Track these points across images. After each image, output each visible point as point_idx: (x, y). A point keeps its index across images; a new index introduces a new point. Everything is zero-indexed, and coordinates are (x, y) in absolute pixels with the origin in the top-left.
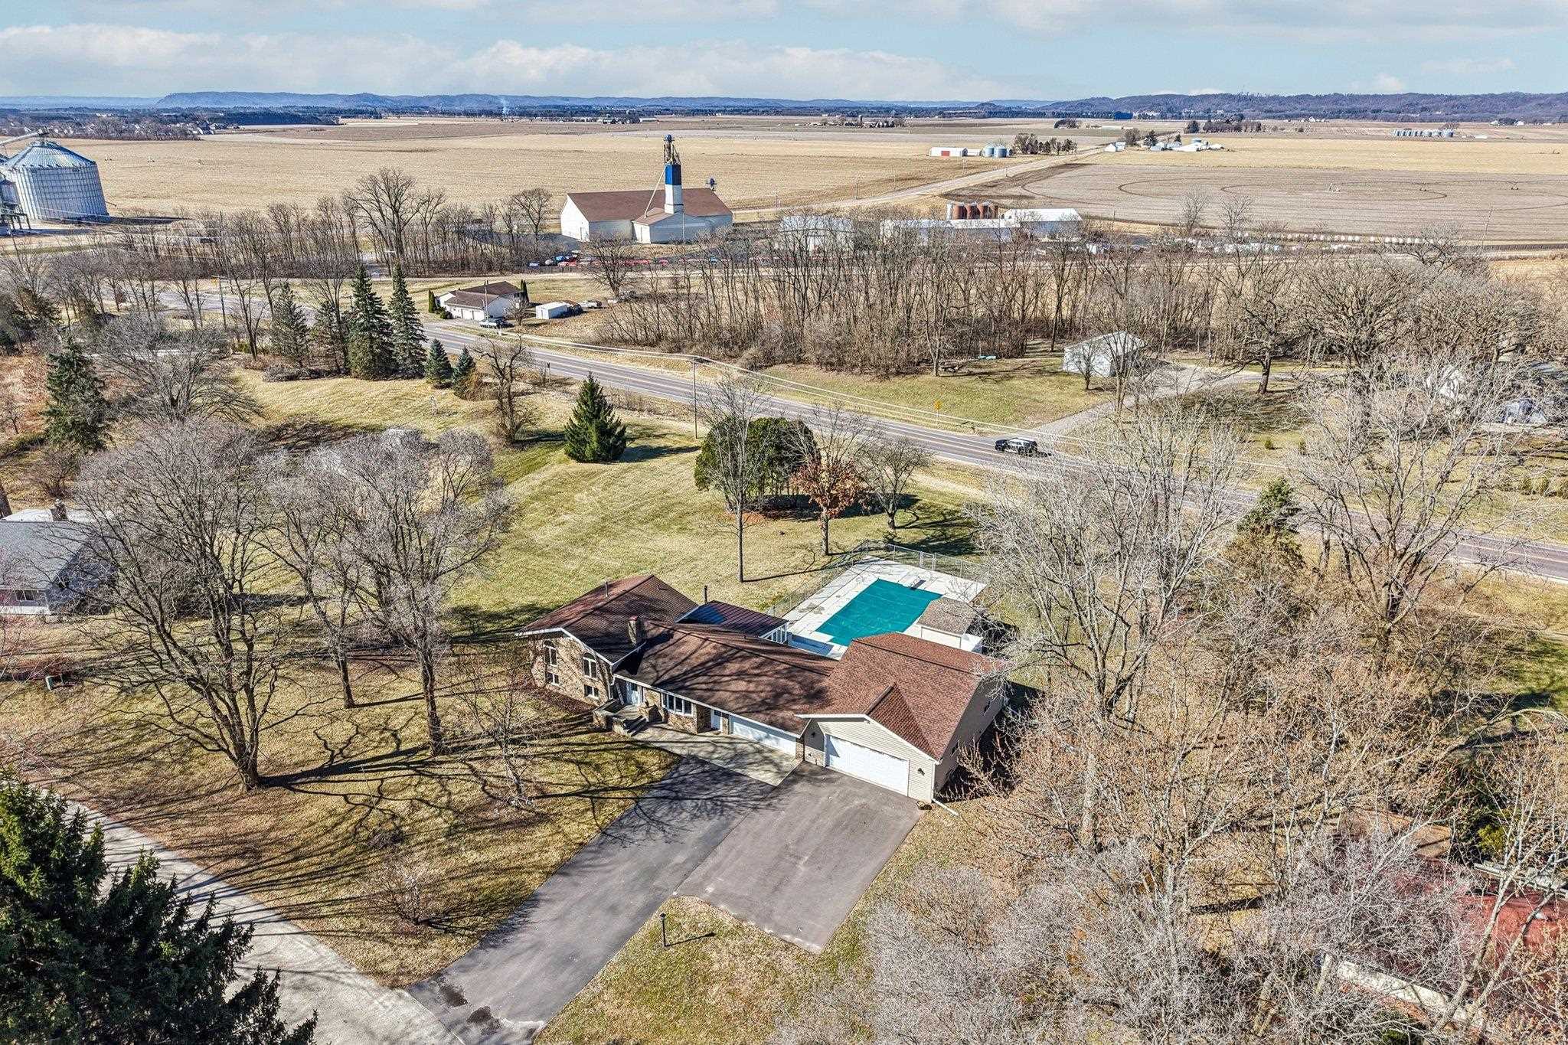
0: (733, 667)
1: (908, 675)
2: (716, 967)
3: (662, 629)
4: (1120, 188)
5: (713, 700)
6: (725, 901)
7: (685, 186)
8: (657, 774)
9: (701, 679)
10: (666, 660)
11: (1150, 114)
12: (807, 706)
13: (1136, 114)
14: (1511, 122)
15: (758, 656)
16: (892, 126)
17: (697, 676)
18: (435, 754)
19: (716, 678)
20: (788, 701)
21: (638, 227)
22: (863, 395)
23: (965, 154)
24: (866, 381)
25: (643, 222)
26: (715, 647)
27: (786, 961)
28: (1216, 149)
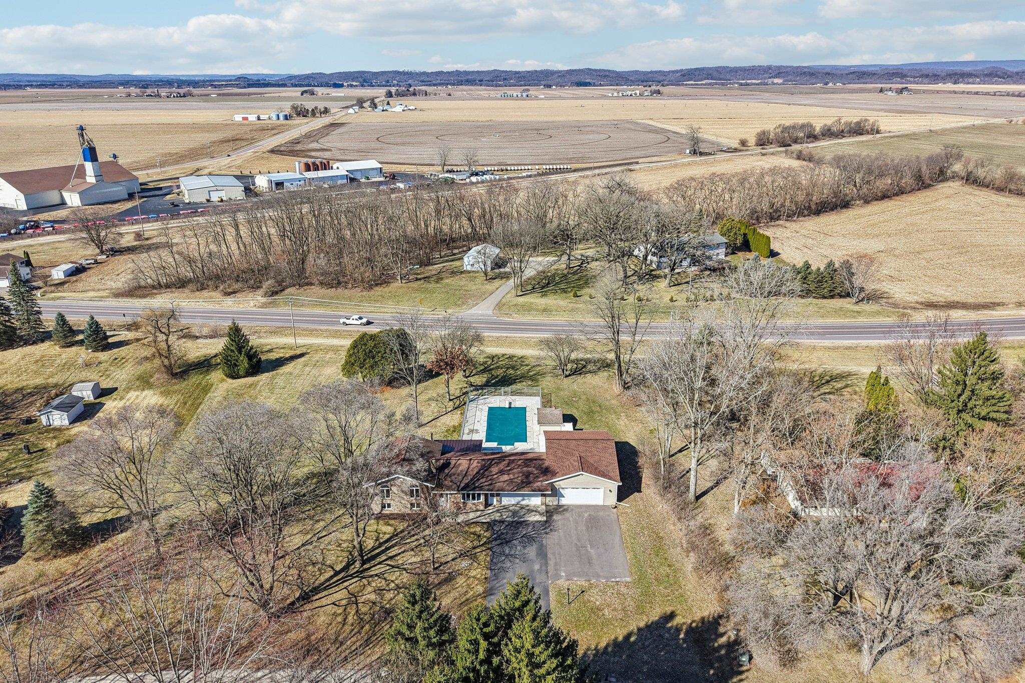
0: (495, 470)
1: (581, 449)
2: (598, 603)
3: (442, 461)
4: (377, 139)
5: (496, 489)
6: (574, 576)
7: (100, 160)
8: (487, 534)
9: (481, 481)
10: (456, 476)
11: (354, 83)
12: (545, 477)
13: (345, 84)
14: (549, 86)
15: (504, 460)
16: (184, 96)
17: (478, 480)
18: (363, 565)
19: (490, 478)
20: (535, 478)
21: (66, 195)
22: (362, 301)
23: (259, 119)
24: (357, 293)
25: (71, 191)
26: (478, 463)
27: (622, 589)
28: (412, 110)
